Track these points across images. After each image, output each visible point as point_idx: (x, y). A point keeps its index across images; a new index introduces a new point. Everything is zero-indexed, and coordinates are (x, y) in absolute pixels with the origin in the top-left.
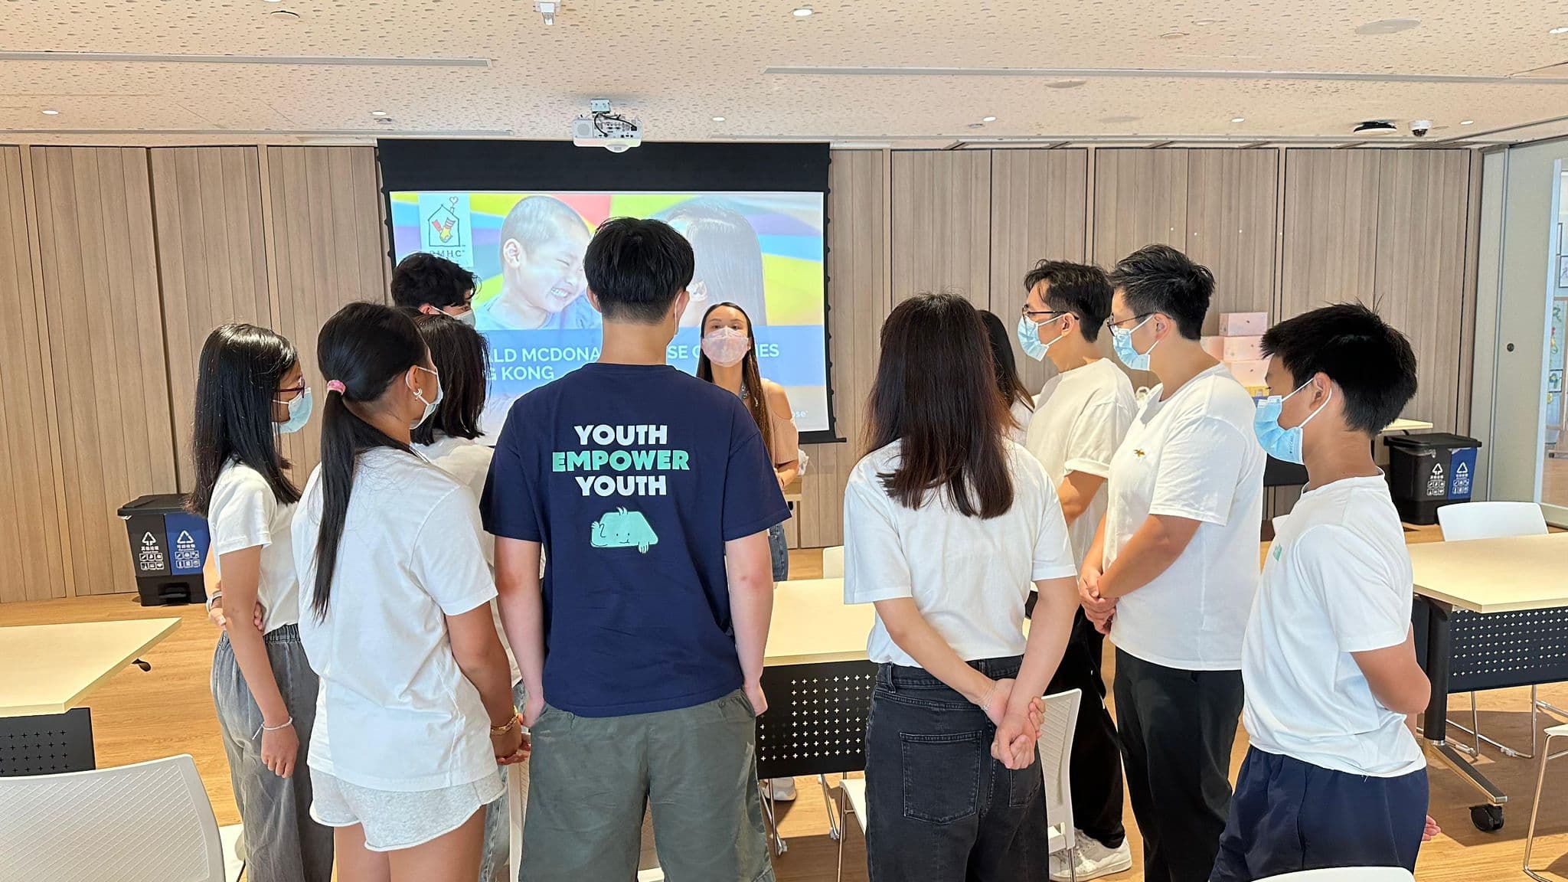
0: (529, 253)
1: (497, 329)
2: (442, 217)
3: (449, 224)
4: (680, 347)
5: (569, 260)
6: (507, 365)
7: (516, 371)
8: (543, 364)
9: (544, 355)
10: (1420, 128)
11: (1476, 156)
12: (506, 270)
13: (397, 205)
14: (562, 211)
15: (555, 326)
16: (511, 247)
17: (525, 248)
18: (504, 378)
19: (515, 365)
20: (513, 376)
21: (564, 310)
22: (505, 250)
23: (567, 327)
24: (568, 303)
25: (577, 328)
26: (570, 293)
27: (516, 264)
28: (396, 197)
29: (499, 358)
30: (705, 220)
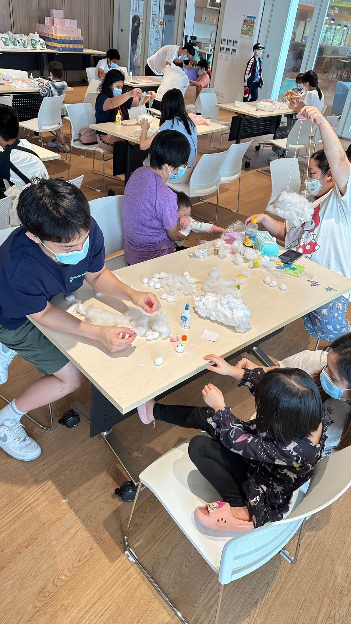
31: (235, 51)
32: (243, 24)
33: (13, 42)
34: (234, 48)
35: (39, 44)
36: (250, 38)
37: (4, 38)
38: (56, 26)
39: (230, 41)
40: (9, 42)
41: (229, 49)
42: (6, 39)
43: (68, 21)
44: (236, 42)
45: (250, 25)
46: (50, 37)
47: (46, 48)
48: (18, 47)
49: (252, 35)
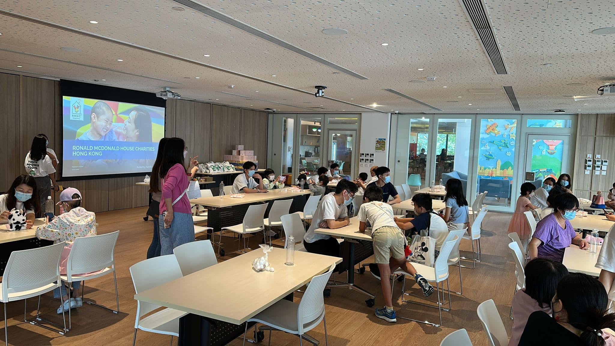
0: (98, 117)
1: (88, 140)
2: (76, 105)
3: (78, 107)
4: (133, 147)
5: (107, 121)
6: (90, 151)
7: (92, 153)
8: (99, 151)
9: (100, 148)
10: (274, 110)
11: (267, 114)
12: (92, 122)
13: (65, 100)
14: (107, 106)
15: (103, 140)
16: (93, 115)
17: (97, 116)
18: (89, 155)
19: (92, 151)
20: (91, 154)
21: (106, 135)
22: (92, 116)
23: (106, 140)
24: (107, 133)
25: (108, 140)
26: (107, 130)
27: (94, 121)
28: (64, 98)
29: (88, 149)
30: (140, 112)
31: (373, 160)
32: (377, 144)
33: (217, 168)
34: (371, 158)
35: (231, 168)
36: (384, 152)
37: (212, 166)
38: (242, 155)
39: (368, 154)
40: (215, 169)
41: (368, 160)
42: (214, 166)
43: (248, 152)
44: (373, 155)
45: (382, 144)
46: (237, 163)
47: (235, 171)
48: (220, 171)
49: (385, 150)
